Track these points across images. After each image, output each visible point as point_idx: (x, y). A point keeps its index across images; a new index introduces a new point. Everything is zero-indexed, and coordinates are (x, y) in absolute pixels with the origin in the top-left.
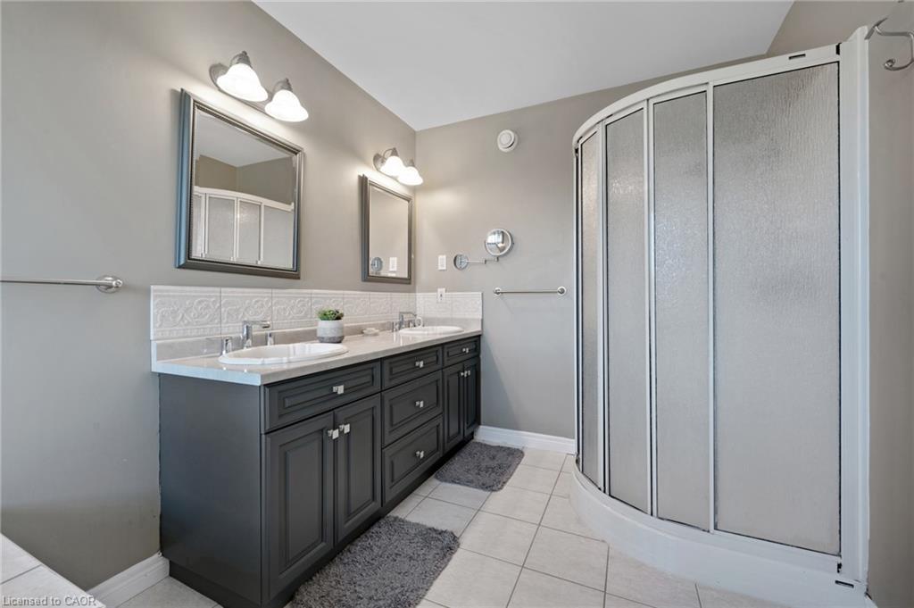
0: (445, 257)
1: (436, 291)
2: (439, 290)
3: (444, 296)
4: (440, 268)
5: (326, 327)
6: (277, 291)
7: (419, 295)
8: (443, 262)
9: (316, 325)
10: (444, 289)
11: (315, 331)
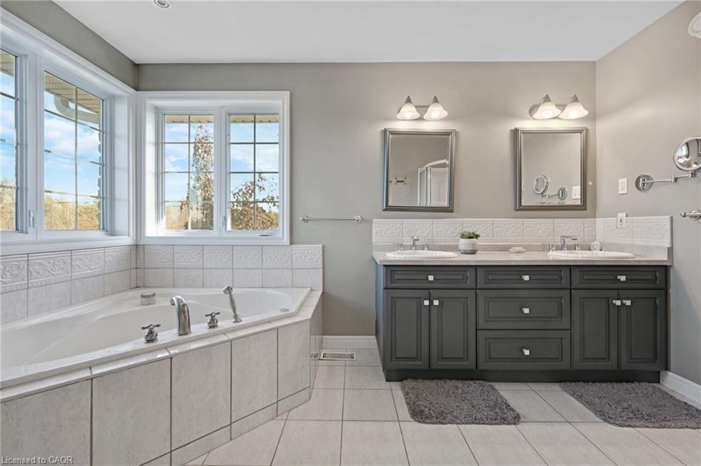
0: (625, 180)
1: (617, 216)
2: (619, 214)
3: (624, 221)
4: (620, 192)
5: (464, 243)
6: (436, 220)
7: (598, 220)
8: (623, 185)
9: (458, 242)
10: (624, 214)
11: (458, 246)
